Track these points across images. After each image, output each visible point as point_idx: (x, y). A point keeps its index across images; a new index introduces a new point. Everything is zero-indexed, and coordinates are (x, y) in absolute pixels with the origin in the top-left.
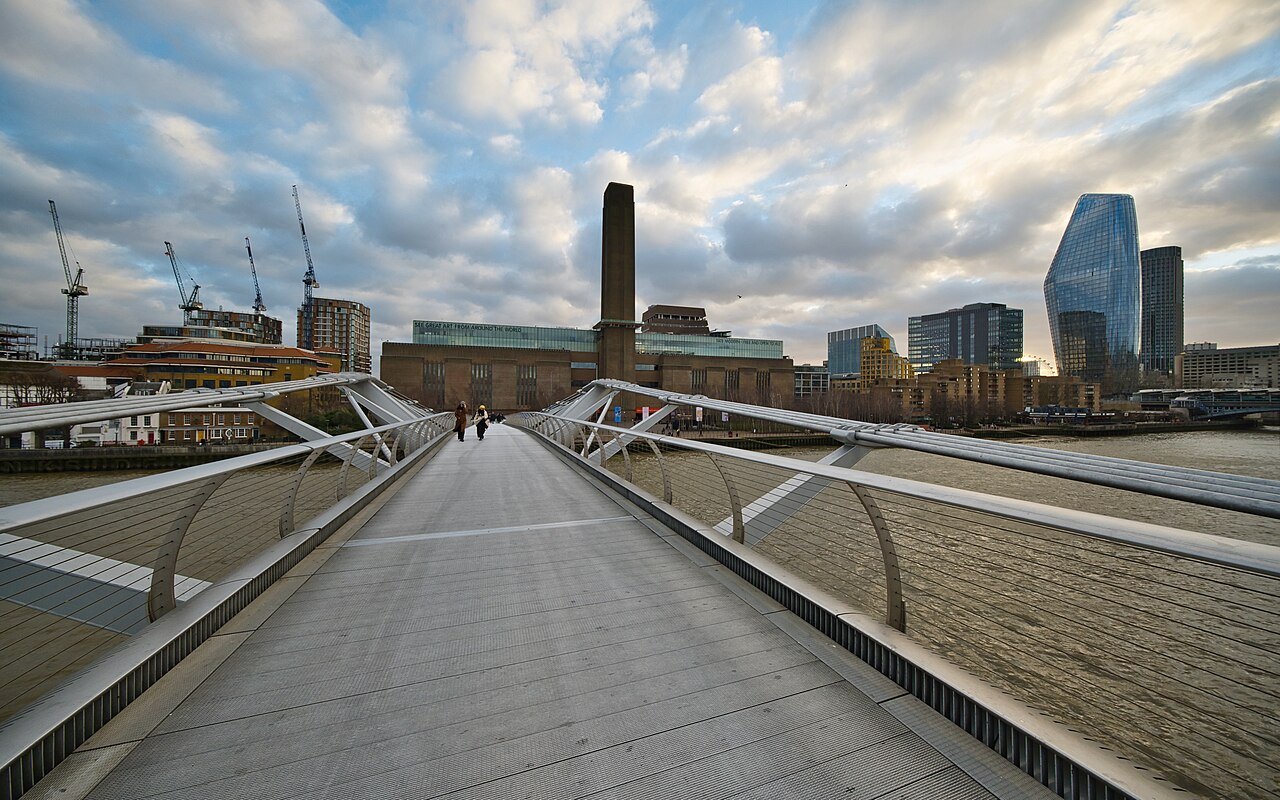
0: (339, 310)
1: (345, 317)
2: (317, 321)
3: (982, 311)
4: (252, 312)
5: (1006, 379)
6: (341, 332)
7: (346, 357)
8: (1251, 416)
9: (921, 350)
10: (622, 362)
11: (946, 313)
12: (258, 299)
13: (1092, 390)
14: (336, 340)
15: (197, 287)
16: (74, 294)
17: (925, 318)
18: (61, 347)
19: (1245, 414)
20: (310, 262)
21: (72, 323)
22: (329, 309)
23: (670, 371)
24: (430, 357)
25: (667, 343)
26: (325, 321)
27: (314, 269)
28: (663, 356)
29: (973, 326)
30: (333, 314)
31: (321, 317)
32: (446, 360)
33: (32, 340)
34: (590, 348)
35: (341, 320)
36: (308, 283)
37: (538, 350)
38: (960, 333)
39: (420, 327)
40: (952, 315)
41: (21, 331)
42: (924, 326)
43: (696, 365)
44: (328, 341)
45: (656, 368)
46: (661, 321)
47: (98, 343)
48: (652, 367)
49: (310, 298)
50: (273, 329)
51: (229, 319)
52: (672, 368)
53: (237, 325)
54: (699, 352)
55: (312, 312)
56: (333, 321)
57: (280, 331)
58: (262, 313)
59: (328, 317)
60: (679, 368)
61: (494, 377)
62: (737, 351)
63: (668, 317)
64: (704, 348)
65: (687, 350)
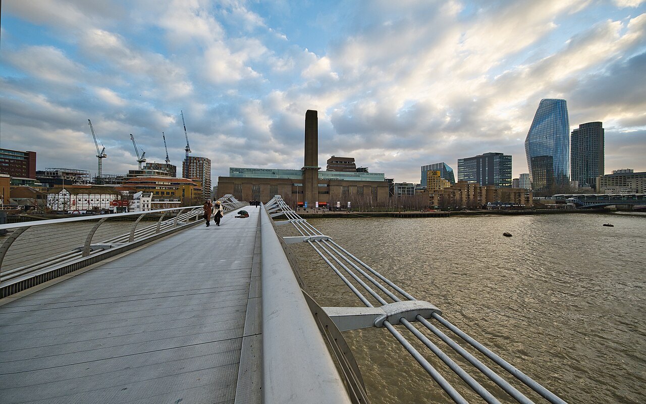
0: (199, 161)
1: (201, 164)
2: (191, 166)
3: (491, 156)
4: (165, 163)
5: (487, 190)
6: (200, 171)
7: (202, 181)
8: (609, 207)
9: (464, 175)
10: (312, 183)
11: (475, 157)
12: (167, 158)
13: (528, 195)
14: (198, 174)
15: (144, 153)
16: (100, 157)
17: (465, 160)
18: (95, 178)
19: (606, 205)
20: (188, 142)
21: (100, 169)
22: (195, 161)
23: (333, 187)
24: (236, 182)
25: (332, 175)
26: (193, 166)
27: (189, 145)
28: (330, 180)
29: (487, 164)
30: (197, 163)
31: (192, 165)
32: (243, 183)
33: (88, 176)
34: (300, 177)
35: (200, 166)
36: (187, 150)
37: (279, 179)
38: (481, 167)
39: (232, 170)
40: (478, 158)
41: (84, 172)
42: (465, 163)
43: (344, 184)
44: (195, 174)
45: (328, 186)
46: (334, 164)
47: (108, 176)
48: (326, 185)
49: (187, 157)
50: (173, 169)
51: (158, 166)
52: (334, 185)
53: (161, 169)
54: (346, 179)
55: (189, 162)
56: (196, 166)
57: (175, 171)
58: (169, 163)
59: (195, 165)
60: (338, 186)
61: (261, 190)
62: (363, 178)
63: (338, 162)
64: (349, 177)
65: (341, 178)
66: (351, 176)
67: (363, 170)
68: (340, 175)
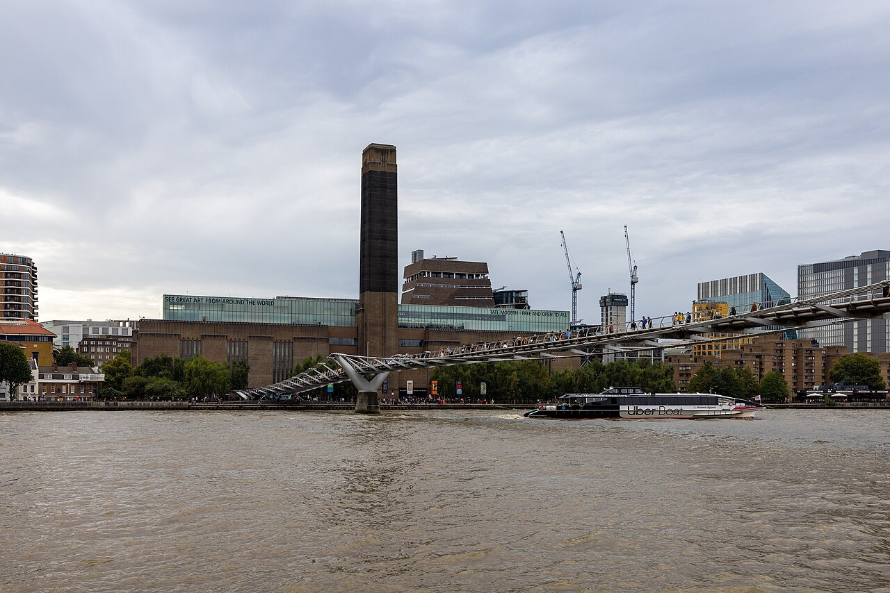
10: (384, 338)
24: (186, 334)
25: (433, 316)
28: (427, 331)
32: (203, 337)
37: (295, 325)
45: (421, 344)
46: (428, 280)
48: (417, 343)
52: (439, 344)
54: (470, 325)
61: (250, 354)
62: (515, 321)
63: (437, 274)
64: (476, 320)
65: (456, 323)
66: (483, 317)
67: (516, 300)
68: (452, 316)
